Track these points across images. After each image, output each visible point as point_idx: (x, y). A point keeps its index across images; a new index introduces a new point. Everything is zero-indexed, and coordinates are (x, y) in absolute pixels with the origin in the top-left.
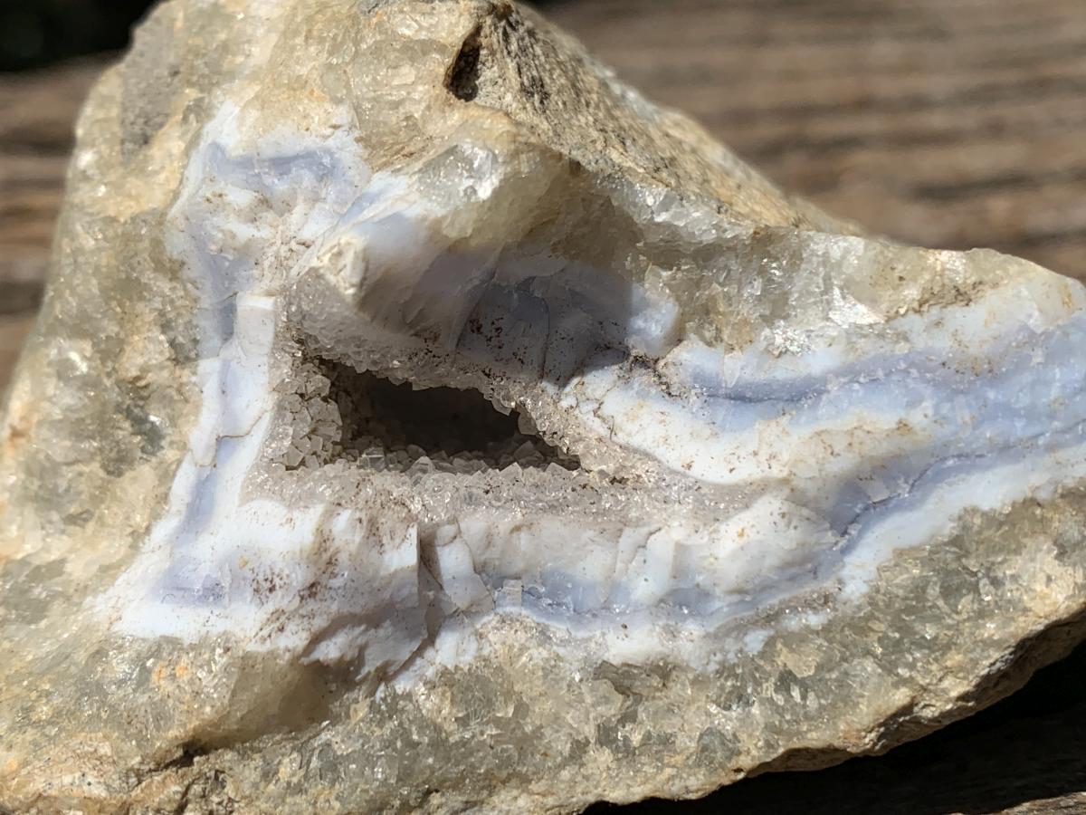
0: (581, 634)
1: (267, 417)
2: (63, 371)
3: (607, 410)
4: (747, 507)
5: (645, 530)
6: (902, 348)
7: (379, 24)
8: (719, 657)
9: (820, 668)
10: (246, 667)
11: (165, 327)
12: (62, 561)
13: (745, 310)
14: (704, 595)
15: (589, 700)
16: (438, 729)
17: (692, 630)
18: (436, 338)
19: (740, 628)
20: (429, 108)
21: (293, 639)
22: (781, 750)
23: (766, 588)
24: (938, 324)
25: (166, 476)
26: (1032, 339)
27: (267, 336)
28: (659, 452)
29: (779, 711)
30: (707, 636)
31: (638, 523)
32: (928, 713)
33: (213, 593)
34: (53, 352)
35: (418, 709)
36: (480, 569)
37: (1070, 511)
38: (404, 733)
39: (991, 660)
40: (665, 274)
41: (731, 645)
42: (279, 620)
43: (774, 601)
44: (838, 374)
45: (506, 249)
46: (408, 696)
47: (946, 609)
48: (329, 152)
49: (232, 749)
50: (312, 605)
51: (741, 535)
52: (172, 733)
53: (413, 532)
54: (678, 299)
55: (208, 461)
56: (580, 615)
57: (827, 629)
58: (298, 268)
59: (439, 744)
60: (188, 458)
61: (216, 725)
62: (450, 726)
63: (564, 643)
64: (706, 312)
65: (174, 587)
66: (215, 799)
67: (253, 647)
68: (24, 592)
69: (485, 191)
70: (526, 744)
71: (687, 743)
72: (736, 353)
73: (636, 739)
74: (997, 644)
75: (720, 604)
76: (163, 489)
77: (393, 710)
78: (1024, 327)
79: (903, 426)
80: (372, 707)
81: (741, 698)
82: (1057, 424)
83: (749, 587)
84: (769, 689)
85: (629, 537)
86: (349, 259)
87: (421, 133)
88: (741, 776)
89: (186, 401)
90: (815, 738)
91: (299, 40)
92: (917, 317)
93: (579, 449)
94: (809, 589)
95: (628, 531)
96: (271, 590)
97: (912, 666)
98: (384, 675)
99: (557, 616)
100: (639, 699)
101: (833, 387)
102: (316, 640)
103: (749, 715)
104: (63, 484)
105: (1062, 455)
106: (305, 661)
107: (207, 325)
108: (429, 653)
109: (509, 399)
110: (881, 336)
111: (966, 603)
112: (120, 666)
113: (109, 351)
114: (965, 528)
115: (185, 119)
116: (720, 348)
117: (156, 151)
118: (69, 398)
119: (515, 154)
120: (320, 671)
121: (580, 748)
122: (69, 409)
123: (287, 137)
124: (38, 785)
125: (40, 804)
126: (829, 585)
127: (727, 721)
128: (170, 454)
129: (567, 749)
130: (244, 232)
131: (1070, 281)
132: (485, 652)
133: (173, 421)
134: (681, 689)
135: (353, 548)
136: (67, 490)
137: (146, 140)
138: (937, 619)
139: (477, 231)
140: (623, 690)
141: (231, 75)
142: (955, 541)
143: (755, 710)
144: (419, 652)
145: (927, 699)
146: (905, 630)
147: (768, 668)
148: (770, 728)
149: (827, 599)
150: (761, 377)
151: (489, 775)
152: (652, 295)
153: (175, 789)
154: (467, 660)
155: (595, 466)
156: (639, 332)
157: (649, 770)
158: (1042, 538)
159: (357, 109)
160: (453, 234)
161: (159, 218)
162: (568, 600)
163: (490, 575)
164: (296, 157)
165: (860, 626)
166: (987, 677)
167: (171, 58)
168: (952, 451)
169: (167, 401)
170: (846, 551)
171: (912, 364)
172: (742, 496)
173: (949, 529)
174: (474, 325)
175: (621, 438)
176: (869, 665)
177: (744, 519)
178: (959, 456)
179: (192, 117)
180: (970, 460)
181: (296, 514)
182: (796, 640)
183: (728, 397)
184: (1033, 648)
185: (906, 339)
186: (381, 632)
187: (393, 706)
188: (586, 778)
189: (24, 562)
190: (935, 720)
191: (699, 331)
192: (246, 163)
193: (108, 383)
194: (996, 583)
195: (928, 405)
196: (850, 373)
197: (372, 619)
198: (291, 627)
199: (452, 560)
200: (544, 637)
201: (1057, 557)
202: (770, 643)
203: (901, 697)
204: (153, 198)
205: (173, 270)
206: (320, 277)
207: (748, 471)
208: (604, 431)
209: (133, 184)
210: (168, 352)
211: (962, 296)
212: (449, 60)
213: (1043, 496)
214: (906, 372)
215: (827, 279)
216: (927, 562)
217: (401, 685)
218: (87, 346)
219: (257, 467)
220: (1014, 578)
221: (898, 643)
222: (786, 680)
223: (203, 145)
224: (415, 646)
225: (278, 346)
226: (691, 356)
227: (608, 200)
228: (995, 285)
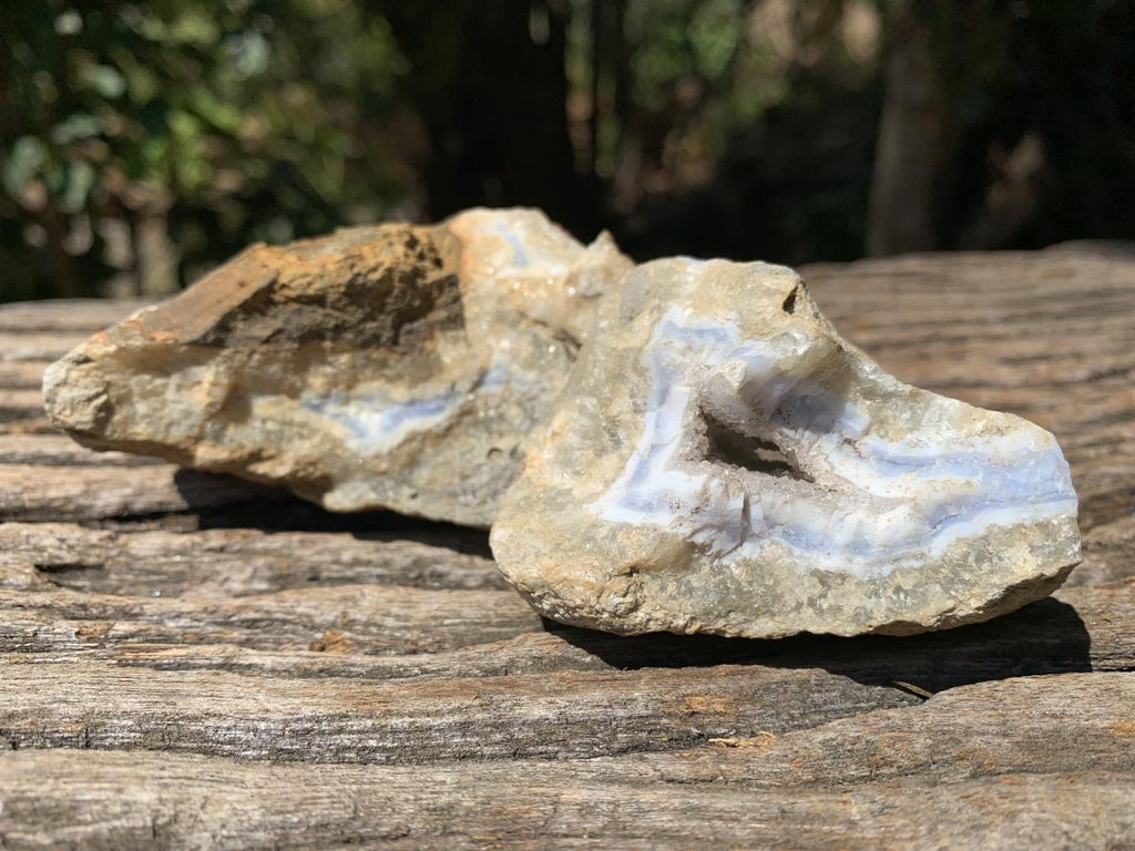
0: (808, 555)
1: (678, 439)
2: (582, 409)
3: (830, 459)
4: (892, 509)
5: (843, 513)
6: (971, 450)
7: (754, 281)
8: (870, 575)
9: (915, 586)
10: (663, 538)
11: (632, 396)
12: (571, 490)
13: (901, 424)
14: (867, 545)
15: (806, 585)
16: (739, 584)
17: (860, 560)
18: (762, 414)
19: (882, 562)
20: (774, 316)
21: (685, 530)
22: (892, 620)
23: (896, 546)
24: (988, 442)
25: (624, 459)
26: (1030, 455)
27: (683, 403)
28: (853, 481)
29: (894, 602)
30: (865, 564)
31: (841, 509)
32: (961, 614)
33: (648, 507)
34: (578, 401)
35: (731, 573)
36: (766, 518)
37: (1038, 532)
38: (723, 582)
39: (995, 594)
40: (868, 402)
41: (875, 569)
42: (681, 521)
43: (899, 553)
44: (941, 457)
45: (800, 380)
46: (728, 567)
47: (976, 567)
48: (723, 330)
49: (649, 574)
50: (696, 517)
51: (889, 520)
52: (627, 561)
53: (742, 495)
54: (871, 415)
55: (646, 454)
56: (809, 546)
57: (921, 570)
58: (706, 375)
59: (739, 590)
60: (635, 452)
61: (646, 561)
62: (744, 584)
63: (799, 557)
64: (882, 422)
65: (630, 503)
66: (639, 594)
67: (667, 530)
68: (554, 499)
69: (801, 351)
70: (777, 598)
71: (849, 611)
72: (894, 443)
73: (825, 606)
74: (998, 586)
75: (875, 551)
76: (621, 465)
77: (721, 572)
78: (1026, 449)
79: (968, 483)
80: (711, 568)
81: (876, 594)
82: (1038, 493)
83: (889, 544)
84: (890, 592)
85: (837, 514)
86: (738, 371)
87: (768, 326)
88: (871, 629)
89: (637, 429)
90: (908, 617)
91: (713, 284)
92: (978, 438)
93: (815, 474)
94: (916, 550)
95: (835, 512)
96: (678, 507)
97: (957, 591)
98: (718, 555)
99: (797, 545)
100: (829, 588)
101: (938, 463)
102: (695, 532)
103: (880, 602)
104: (574, 457)
105: (1037, 506)
106: (689, 541)
107: (653, 397)
108: (739, 550)
109: (788, 446)
110: (962, 443)
111: (986, 566)
112: (603, 532)
113: (605, 404)
114: (990, 532)
115: (652, 312)
116: (887, 440)
117: (637, 324)
118: (584, 421)
119: (817, 338)
120: (692, 547)
121: (799, 606)
122: (582, 426)
123: (705, 322)
124: (565, 574)
125: (565, 583)
126: (925, 550)
127: (870, 604)
128: (625, 451)
129: (794, 605)
130: (679, 359)
131: (1048, 433)
132: (764, 554)
133: (629, 438)
134: (850, 586)
135: (718, 495)
136: (576, 460)
137: (631, 319)
138: (972, 572)
139: (793, 368)
140: (823, 583)
141: (677, 296)
142: (985, 538)
143: (883, 600)
144: (735, 549)
145: (963, 606)
146: (956, 574)
147: (891, 583)
148: (888, 609)
149: (922, 555)
150: (905, 455)
151: (758, 609)
152: (859, 412)
153: (625, 585)
154: (755, 557)
155: (821, 482)
156: (850, 427)
157: (830, 620)
158: (1023, 543)
159: (740, 313)
160: (783, 368)
161: (640, 350)
162: (804, 539)
163: (770, 522)
164: (707, 331)
165: (936, 570)
166: (990, 601)
167: (647, 287)
168: (989, 498)
169: (627, 427)
170: (934, 535)
171: (975, 458)
172: (892, 504)
173: (982, 532)
174: (779, 411)
175: (836, 472)
176: (938, 588)
177: (891, 514)
178: (991, 501)
179: (655, 312)
180: (996, 503)
181: (693, 478)
182: (906, 572)
183: (889, 461)
184: (1013, 592)
185: (973, 446)
186: (722, 536)
187: (720, 570)
188: (801, 619)
189: (554, 488)
190: (963, 617)
191: (877, 431)
192: (685, 331)
193: (601, 417)
194: (1000, 559)
195: (980, 476)
196: (946, 458)
197: (720, 528)
198: (685, 525)
199: (756, 512)
200: (790, 553)
201: (1030, 552)
202: (894, 572)
203: (950, 604)
204: (636, 341)
205: (641, 372)
206: (723, 377)
207: (895, 493)
208: (828, 468)
209: (626, 335)
210: (633, 407)
211: (1000, 432)
212: (785, 298)
213: (1027, 523)
214: (972, 461)
215: (941, 415)
216: (970, 545)
217: (725, 561)
218: (594, 401)
219: (673, 458)
220: (1009, 558)
221: (952, 579)
222: (898, 589)
223: (662, 322)
224: (734, 545)
225: (689, 408)
226: (872, 441)
227: (849, 367)
228: (1016, 429)
